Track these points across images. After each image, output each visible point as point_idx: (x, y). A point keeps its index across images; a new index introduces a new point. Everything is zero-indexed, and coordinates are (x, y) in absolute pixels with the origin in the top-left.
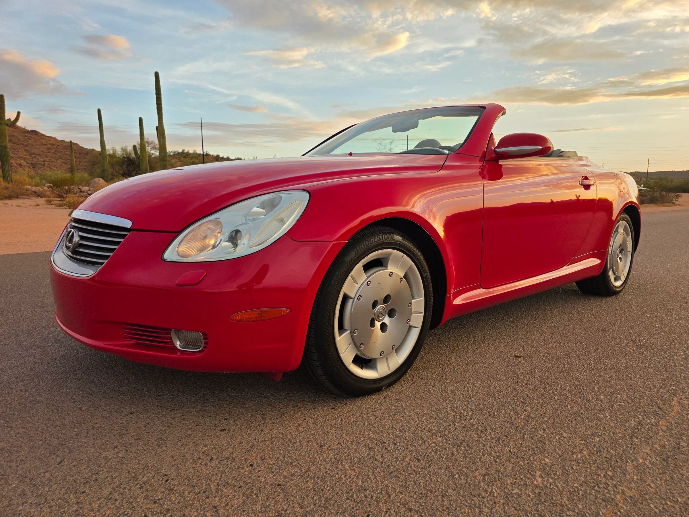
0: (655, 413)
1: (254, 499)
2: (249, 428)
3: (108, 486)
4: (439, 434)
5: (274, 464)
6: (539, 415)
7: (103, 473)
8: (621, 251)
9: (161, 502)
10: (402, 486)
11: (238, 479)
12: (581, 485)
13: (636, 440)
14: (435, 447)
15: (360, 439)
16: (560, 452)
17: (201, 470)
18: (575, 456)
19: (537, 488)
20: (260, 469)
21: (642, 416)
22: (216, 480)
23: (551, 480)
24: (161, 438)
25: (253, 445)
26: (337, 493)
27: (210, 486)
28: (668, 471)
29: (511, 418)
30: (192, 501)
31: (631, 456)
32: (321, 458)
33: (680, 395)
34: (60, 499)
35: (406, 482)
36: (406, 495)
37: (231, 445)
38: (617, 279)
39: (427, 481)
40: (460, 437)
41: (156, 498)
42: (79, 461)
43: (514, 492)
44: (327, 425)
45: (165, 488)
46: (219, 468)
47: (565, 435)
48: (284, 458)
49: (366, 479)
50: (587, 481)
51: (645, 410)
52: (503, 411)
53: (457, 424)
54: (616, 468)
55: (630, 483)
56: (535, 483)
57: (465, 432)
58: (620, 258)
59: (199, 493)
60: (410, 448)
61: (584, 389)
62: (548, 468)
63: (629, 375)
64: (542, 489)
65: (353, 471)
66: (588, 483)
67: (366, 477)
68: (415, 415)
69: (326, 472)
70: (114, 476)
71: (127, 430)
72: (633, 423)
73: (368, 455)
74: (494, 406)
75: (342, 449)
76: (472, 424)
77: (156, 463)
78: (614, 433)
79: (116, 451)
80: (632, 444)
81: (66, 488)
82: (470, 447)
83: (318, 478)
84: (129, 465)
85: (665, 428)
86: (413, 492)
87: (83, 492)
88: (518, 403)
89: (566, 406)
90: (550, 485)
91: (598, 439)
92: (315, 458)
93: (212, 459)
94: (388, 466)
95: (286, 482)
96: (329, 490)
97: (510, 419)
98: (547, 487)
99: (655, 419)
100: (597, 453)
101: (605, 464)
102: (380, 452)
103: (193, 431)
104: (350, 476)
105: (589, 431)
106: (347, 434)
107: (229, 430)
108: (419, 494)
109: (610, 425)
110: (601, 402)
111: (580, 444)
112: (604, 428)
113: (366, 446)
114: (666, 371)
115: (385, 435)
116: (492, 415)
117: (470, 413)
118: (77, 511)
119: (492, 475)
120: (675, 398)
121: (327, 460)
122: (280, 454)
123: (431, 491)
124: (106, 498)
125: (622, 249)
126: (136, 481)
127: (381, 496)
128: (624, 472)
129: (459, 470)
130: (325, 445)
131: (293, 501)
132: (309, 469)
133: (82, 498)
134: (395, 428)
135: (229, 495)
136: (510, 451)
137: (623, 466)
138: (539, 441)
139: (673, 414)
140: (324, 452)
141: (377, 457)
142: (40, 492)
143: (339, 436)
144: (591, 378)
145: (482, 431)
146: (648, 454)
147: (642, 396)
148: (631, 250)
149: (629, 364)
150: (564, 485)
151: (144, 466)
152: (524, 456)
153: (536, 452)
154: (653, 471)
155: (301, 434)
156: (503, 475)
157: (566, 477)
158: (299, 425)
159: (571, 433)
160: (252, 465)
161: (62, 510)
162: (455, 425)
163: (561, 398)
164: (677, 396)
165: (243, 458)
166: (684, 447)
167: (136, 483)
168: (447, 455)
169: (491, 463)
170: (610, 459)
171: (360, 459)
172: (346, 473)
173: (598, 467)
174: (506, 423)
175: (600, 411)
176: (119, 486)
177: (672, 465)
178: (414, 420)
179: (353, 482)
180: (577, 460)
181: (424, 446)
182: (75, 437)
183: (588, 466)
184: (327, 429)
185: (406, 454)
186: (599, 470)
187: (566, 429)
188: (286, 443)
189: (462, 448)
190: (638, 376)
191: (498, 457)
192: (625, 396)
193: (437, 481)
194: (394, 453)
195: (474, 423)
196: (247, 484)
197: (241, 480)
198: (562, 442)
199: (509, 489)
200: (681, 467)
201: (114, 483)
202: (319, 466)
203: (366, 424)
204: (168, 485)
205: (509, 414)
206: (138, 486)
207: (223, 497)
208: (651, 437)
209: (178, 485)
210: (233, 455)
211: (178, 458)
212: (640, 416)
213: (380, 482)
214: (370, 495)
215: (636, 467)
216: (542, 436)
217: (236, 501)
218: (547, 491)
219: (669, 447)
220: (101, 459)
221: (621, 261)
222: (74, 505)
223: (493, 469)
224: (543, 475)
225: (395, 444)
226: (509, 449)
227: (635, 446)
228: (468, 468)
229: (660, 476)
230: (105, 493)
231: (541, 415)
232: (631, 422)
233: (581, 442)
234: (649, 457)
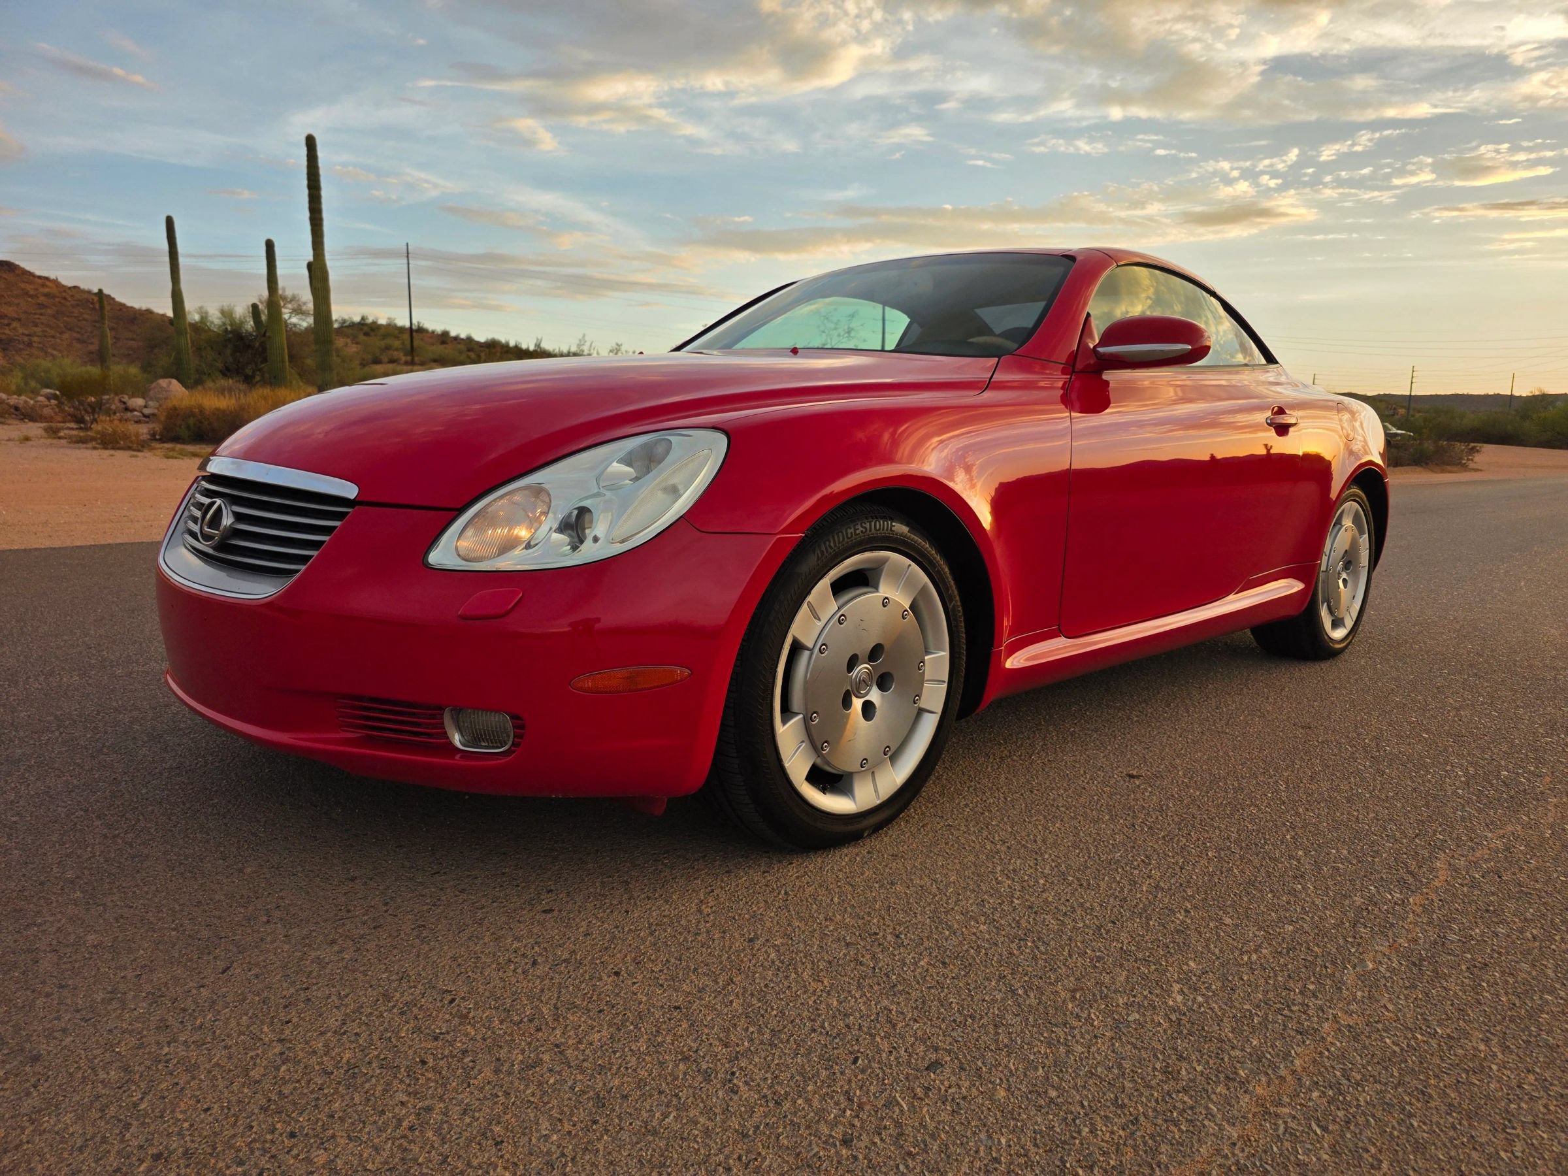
0: (1402, 883)
1: (631, 1031)
2: (600, 908)
3: (334, 1010)
4: (983, 918)
5: (660, 971)
6: (1177, 885)
7: (319, 989)
8: (1346, 567)
9: (448, 1037)
10: (916, 1008)
11: (595, 998)
12: (1258, 1006)
13: (1362, 930)
14: (976, 942)
15: (827, 927)
16: (1217, 951)
17: (518, 982)
18: (1246, 958)
19: (1175, 1011)
20: (635, 980)
21: (1376, 887)
22: (549, 998)
23: (1200, 999)
24: (424, 926)
25: (614, 938)
26: (792, 1022)
27: (540, 1009)
28: (1421, 983)
29: (1122, 889)
30: (509, 1035)
31: (1353, 958)
32: (754, 962)
33: (1451, 849)
34: (241, 1033)
35: (923, 1002)
36: (925, 1024)
37: (569, 938)
38: (1337, 623)
39: (963, 1000)
40: (1024, 924)
41: (437, 1031)
42: (265, 967)
43: (1131, 1018)
44: (758, 903)
45: (451, 1014)
46: (552, 979)
47: (1228, 921)
48: (680, 960)
49: (846, 998)
50: (1269, 999)
51: (1382, 878)
52: (1106, 878)
53: (1016, 902)
54: (1323, 978)
55: (1348, 1004)
56: (1171, 1003)
57: (1033, 916)
58: (1345, 581)
59: (521, 1021)
60: (926, 944)
61: (1265, 839)
62: (1194, 978)
63: (1355, 813)
64: (1184, 1014)
65: (820, 984)
66: (1271, 1003)
67: (846, 994)
68: (932, 885)
69: (766, 986)
70: (343, 993)
71: (349, 911)
72: (1358, 900)
73: (845, 955)
74: (1087, 868)
75: (793, 945)
76: (1046, 901)
77: (424, 970)
78: (1320, 917)
79: (336, 948)
80: (1355, 938)
81: (250, 1015)
82: (1044, 942)
83: (752, 995)
84: (369, 973)
85: (1419, 910)
86: (938, 1018)
87: (287, 1022)
88: (1135, 863)
89: (1231, 869)
90: (1199, 1007)
91: (1291, 928)
92: (742, 961)
93: (535, 963)
94: (885, 974)
95: (690, 1003)
96: (776, 1016)
97: (1119, 892)
98: (1194, 1010)
99: (1401, 893)
100: (1288, 952)
101: (1303, 970)
102: (867, 950)
103: (487, 912)
104: (815, 991)
105: (1273, 914)
106: (801, 919)
107: (560, 911)
108: (950, 1021)
109: (1313, 903)
110: (1299, 862)
111: (1256, 936)
112: (1303, 908)
113: (839, 939)
114: (1427, 805)
115: (875, 921)
116: (1085, 884)
117: (1042, 882)
118: (282, 1054)
119: (1089, 990)
120: (1442, 855)
121: (766, 964)
122: (670, 953)
123: (972, 1017)
124: (335, 1032)
125: (1349, 562)
126: (389, 1001)
127: (878, 1026)
128: (1339, 985)
129: (1025, 981)
130: (758, 939)
131: (708, 1034)
132: (731, 980)
133: (287, 1032)
134: (894, 908)
135: (580, 1026)
136: (1122, 948)
137: (1337, 974)
138: (1178, 931)
139: (1436, 884)
140: (758, 950)
141: (864, 960)
142: (198, 1022)
143: (783, 921)
144: (1280, 817)
145: (1065, 913)
146: (1385, 955)
147: (1376, 852)
148: (1367, 564)
149: (1354, 791)
150: (1225, 1007)
151: (400, 975)
152: (1149, 957)
153: (1172, 951)
154: (1393, 983)
155: (707, 919)
156: (1109, 990)
157: (1229, 994)
158: (701, 902)
159: (1239, 918)
160: (617, 974)
161: (252, 1054)
162: (1012, 902)
163: (1220, 853)
164: (1445, 853)
165: (598, 961)
166: (1452, 942)
167: (390, 1005)
168: (1001, 955)
169: (1086, 969)
170: (1312, 963)
171: (830, 963)
172: (805, 986)
173: (1289, 976)
174: (1112, 900)
175: (1295, 877)
176: (359, 1010)
177: (1428, 973)
178: (930, 893)
179: (821, 1001)
180: (1250, 964)
181: (954, 941)
182: (244, 923)
183: (1271, 975)
184: (759, 908)
185: (921, 955)
186: (1291, 982)
187: (1230, 910)
188: (680, 933)
189: (1029, 944)
190: (1372, 815)
191: (1099, 959)
192: (1345, 852)
193: (984, 1000)
194: (896, 953)
195: (1050, 899)
196: (613, 1007)
197: (599, 999)
198: (1222, 934)
199: (1121, 1014)
200: (1445, 977)
201: (346, 1006)
202: (750, 974)
203: (836, 900)
204: (456, 1009)
205: (1119, 882)
206: (395, 1010)
207: (569, 1028)
208: (1392, 925)
209: (476, 1008)
210: (576, 954)
211: (465, 960)
212: (1372, 888)
213: (873, 1003)
214: (857, 1024)
215: (1360, 977)
216: (1183, 922)
217: (597, 1036)
218: (1194, 1017)
219: (1425, 942)
220: (308, 962)
221: (1345, 587)
222: (274, 1044)
223: (1089, 980)
224: (1186, 991)
225: (898, 937)
226: (1120, 945)
227: (1360, 941)
228: (1041, 978)
229: (1406, 992)
230: (333, 1023)
231: (1181, 885)
232: (1355, 898)
233: (1256, 933)
234: (1386, 960)
